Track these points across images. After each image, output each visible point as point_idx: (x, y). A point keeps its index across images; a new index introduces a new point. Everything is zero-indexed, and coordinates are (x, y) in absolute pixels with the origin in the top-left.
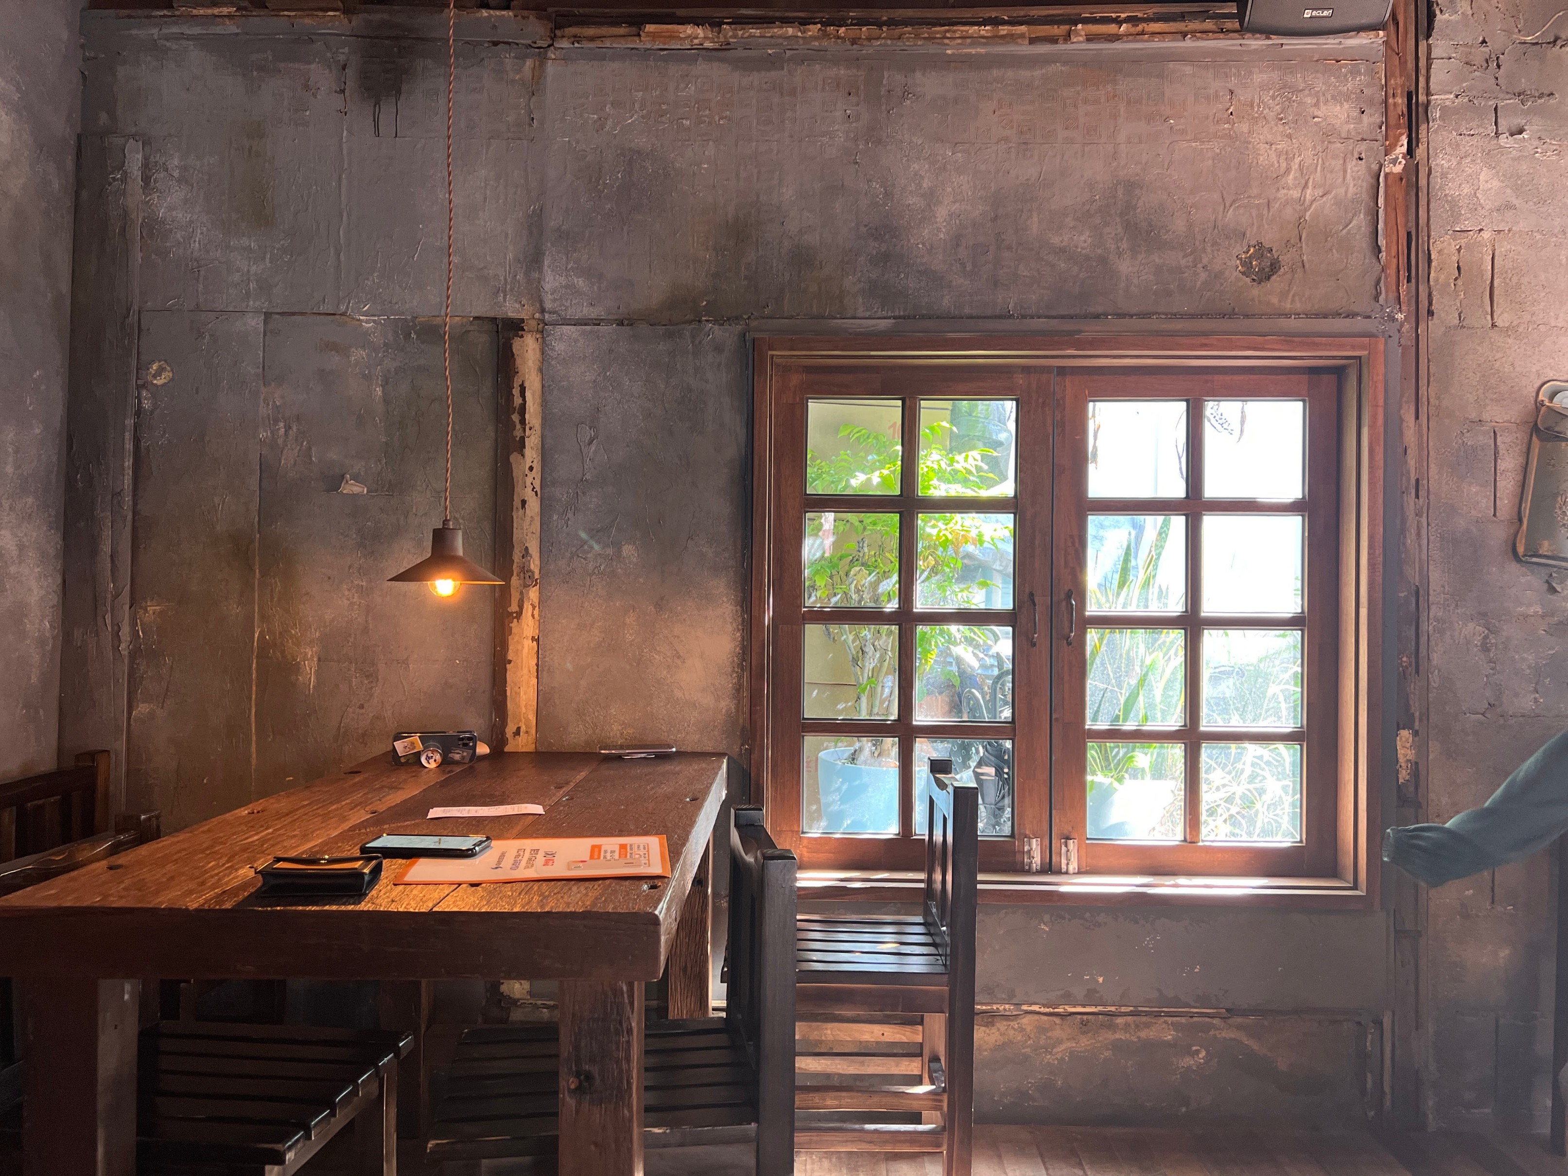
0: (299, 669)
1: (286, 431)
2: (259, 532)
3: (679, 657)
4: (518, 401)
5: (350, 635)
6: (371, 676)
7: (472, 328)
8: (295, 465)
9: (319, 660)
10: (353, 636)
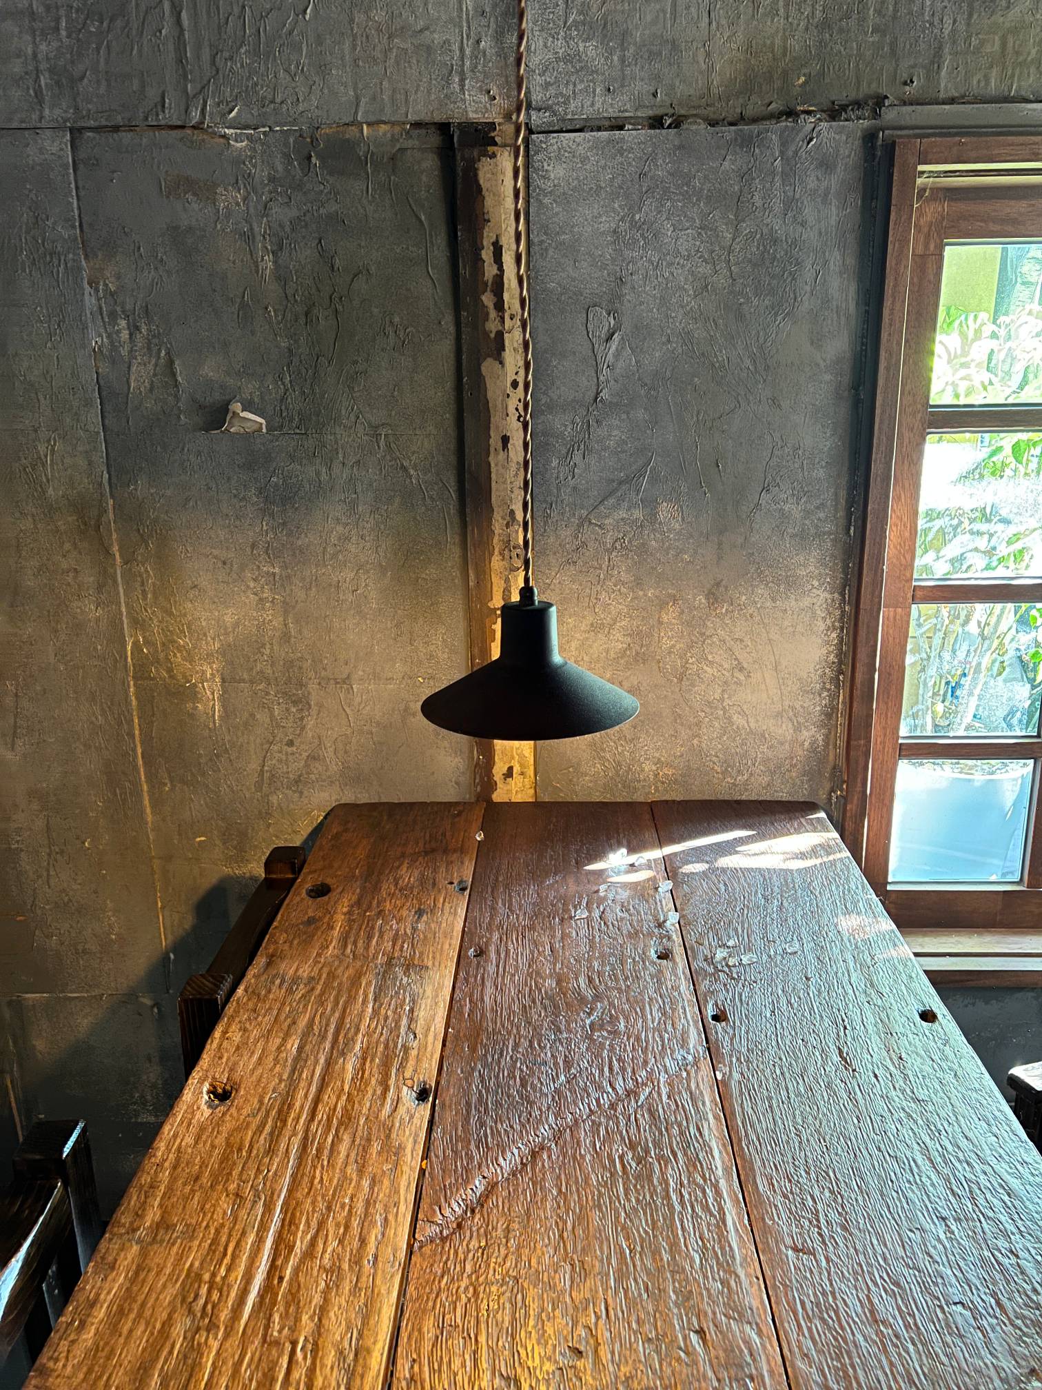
0: (196, 693)
1: (131, 335)
2: (112, 496)
3: (741, 669)
4: (490, 271)
5: (263, 646)
6: (302, 703)
7: (410, 143)
8: (151, 390)
9: (223, 681)
10: (268, 646)
